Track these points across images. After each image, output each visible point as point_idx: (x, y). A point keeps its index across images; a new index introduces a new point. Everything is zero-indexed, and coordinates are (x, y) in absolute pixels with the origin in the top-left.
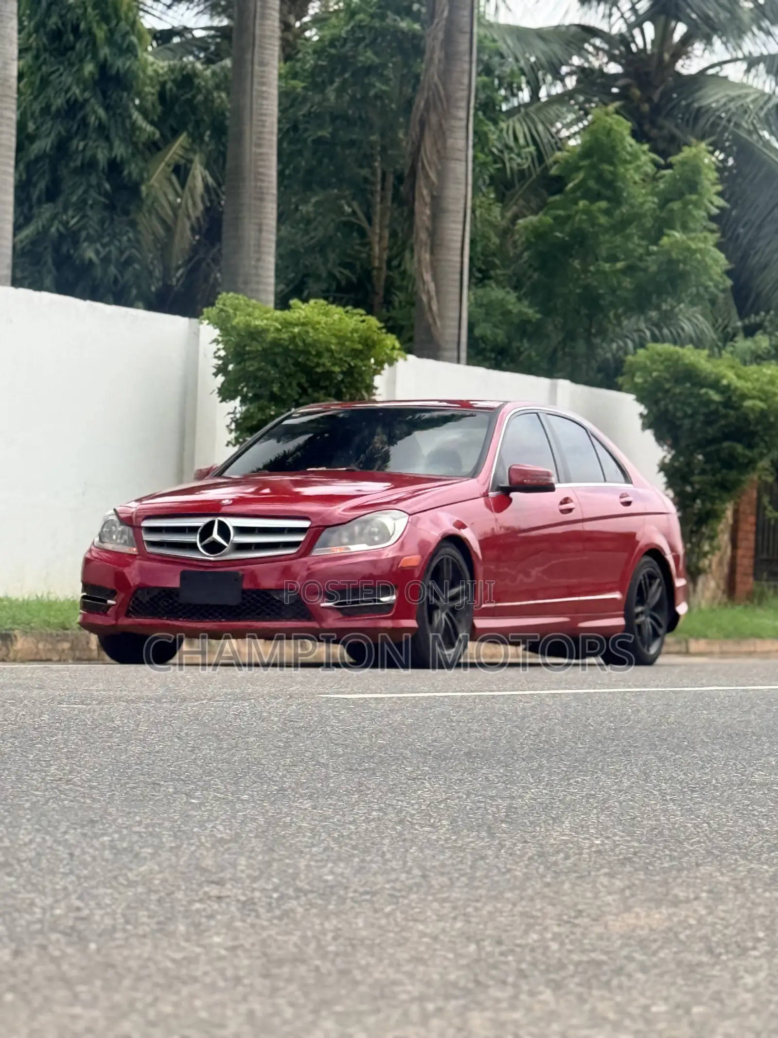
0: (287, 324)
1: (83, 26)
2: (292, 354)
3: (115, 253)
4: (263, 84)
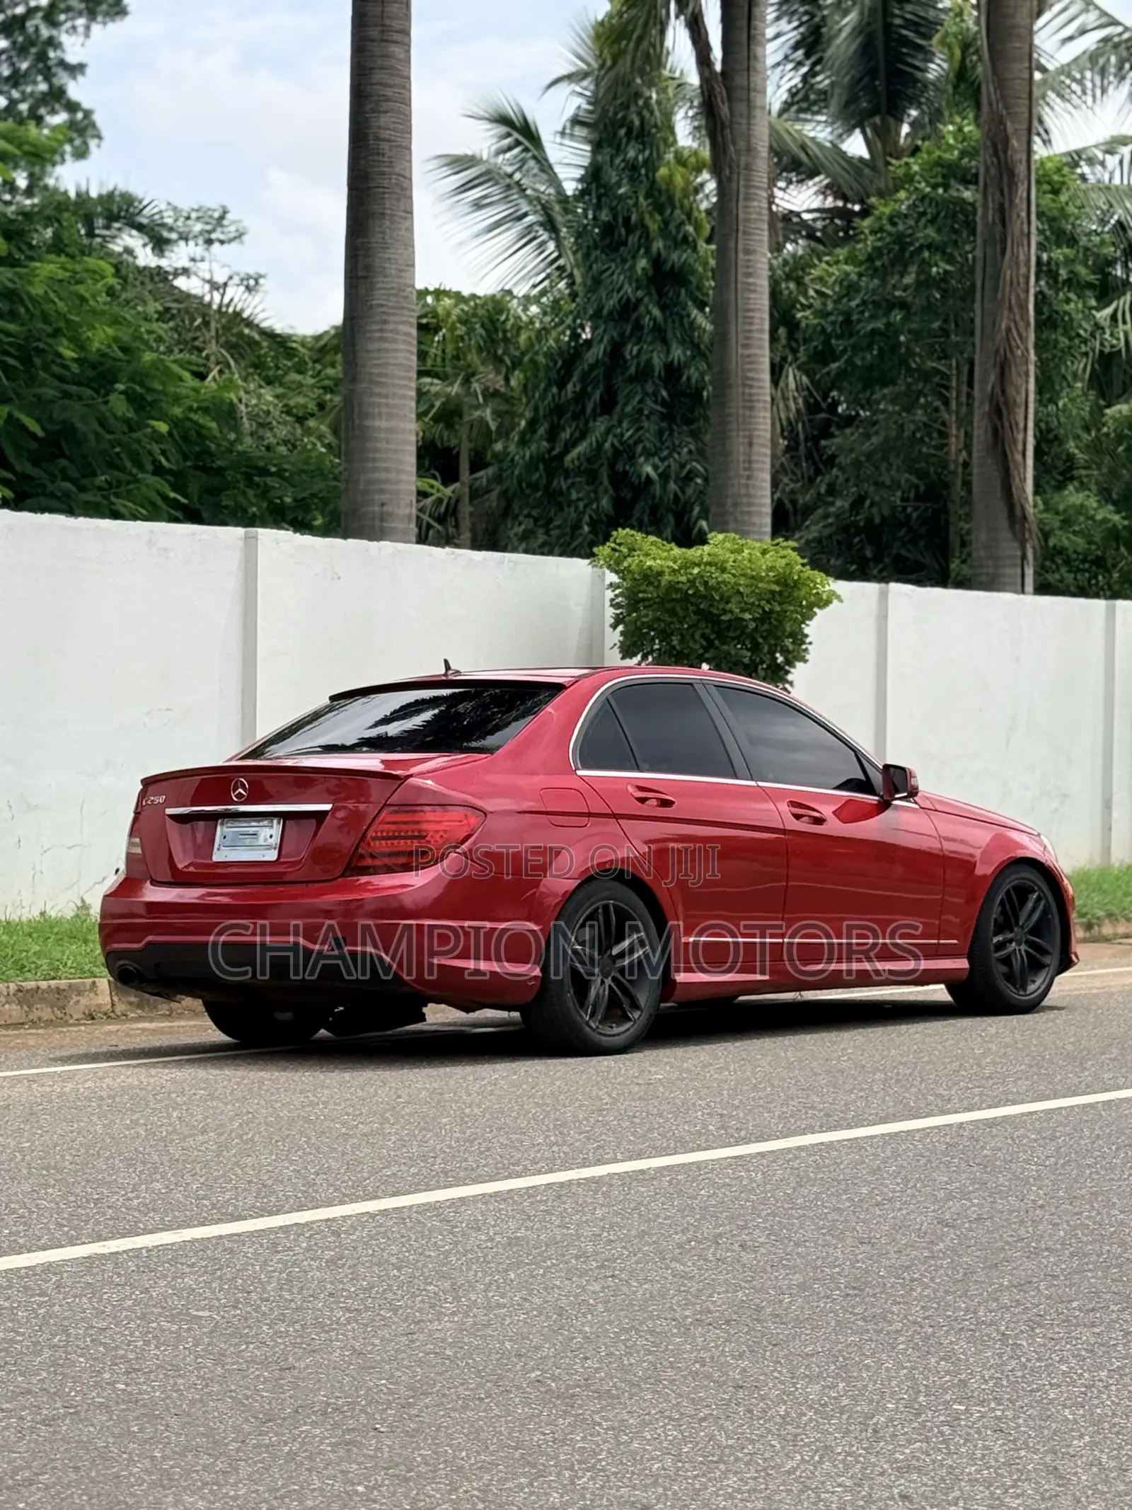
0: (688, 565)
1: (634, 218)
2: (692, 600)
4: (749, 275)
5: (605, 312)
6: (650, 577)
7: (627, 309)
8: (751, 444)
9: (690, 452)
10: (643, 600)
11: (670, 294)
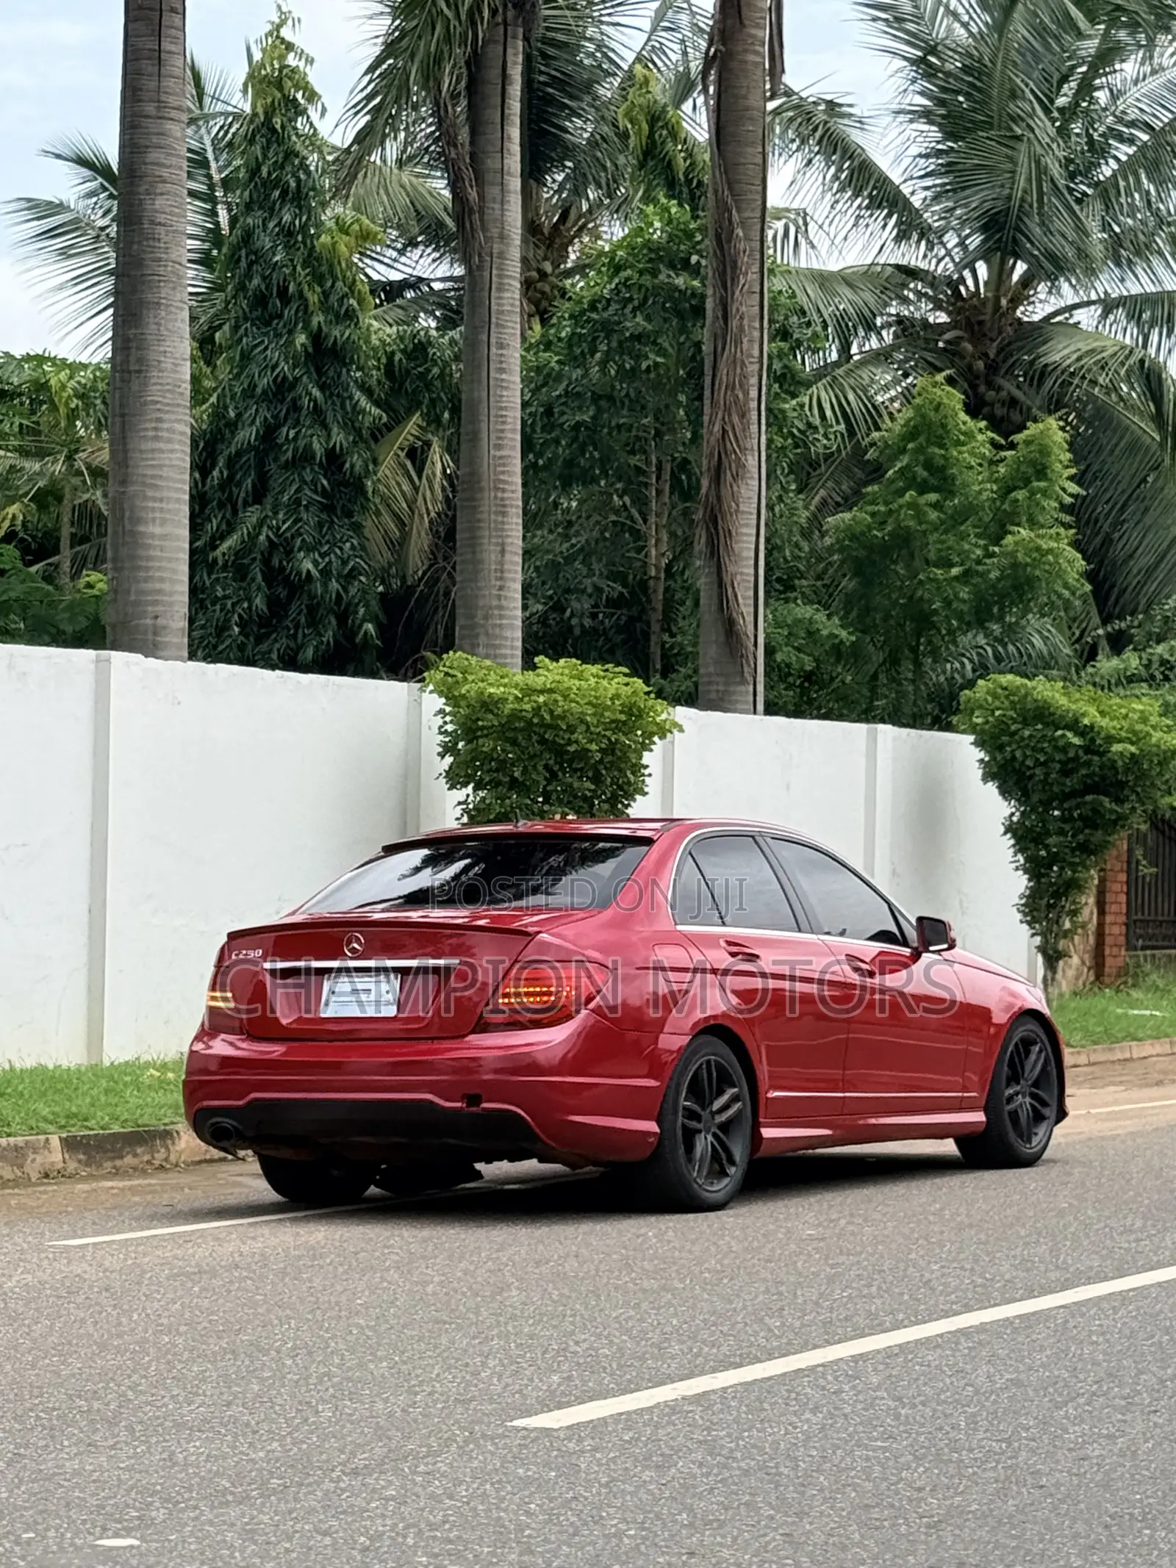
0: (529, 691)
1: (292, 288)
2: (536, 729)
3: (336, 564)
4: (502, 370)
5: (259, 390)
6: (489, 705)
7: (282, 388)
8: (503, 552)
9: (353, 548)
10: (482, 728)
11: (331, 373)
